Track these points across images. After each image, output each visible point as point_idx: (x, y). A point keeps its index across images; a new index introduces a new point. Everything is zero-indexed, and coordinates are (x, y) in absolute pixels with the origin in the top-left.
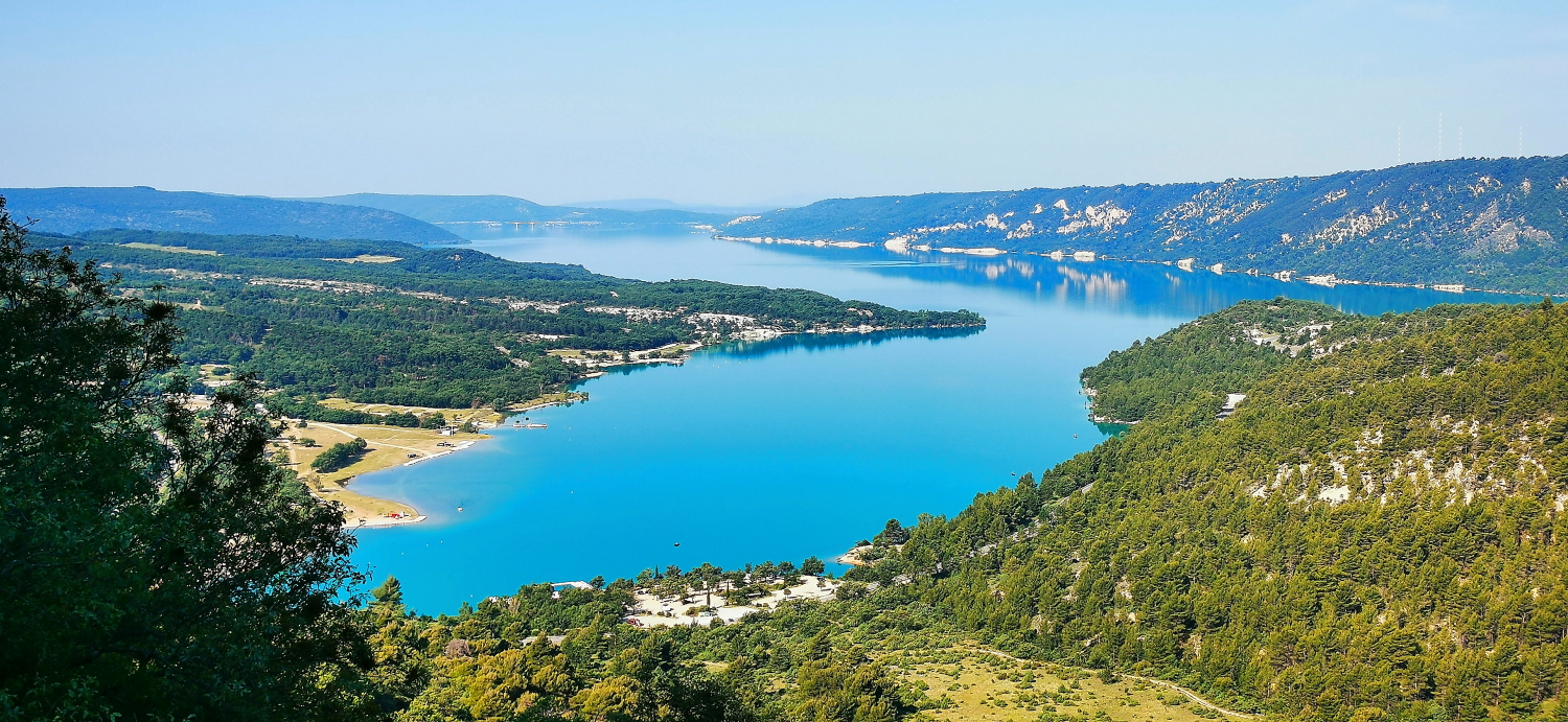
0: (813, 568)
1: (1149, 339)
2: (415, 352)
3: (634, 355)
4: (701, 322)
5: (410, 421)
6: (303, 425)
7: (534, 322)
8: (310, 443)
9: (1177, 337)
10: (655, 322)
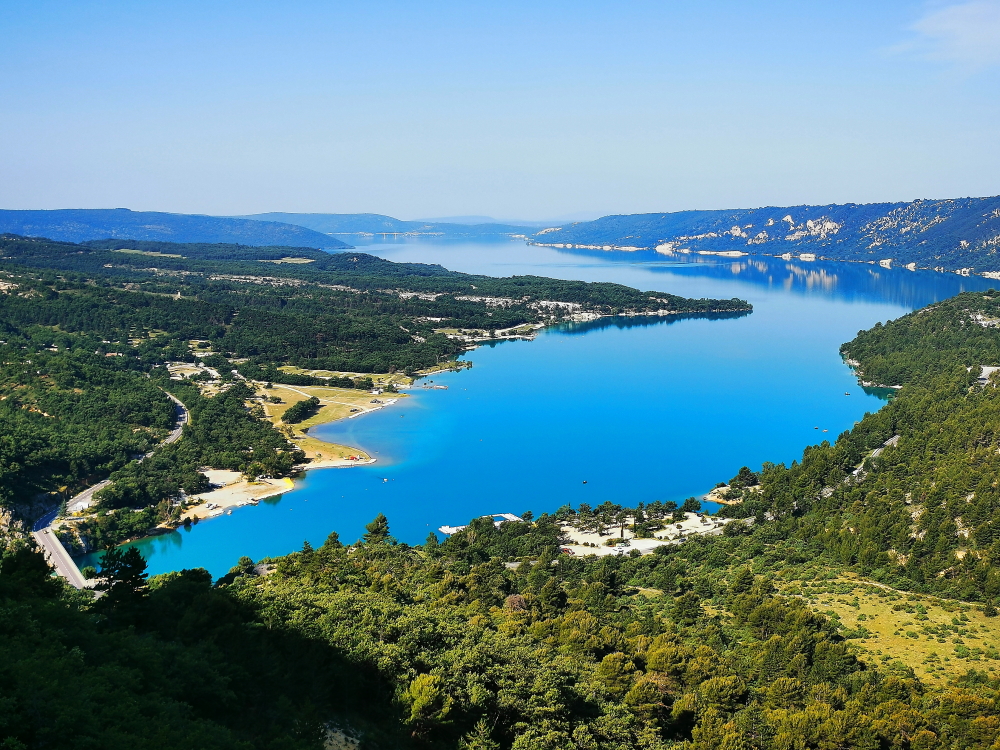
0: (693, 506)
2: (343, 331)
3: (498, 332)
4: (541, 308)
5: (347, 384)
6: (269, 387)
7: (424, 308)
8: (277, 400)
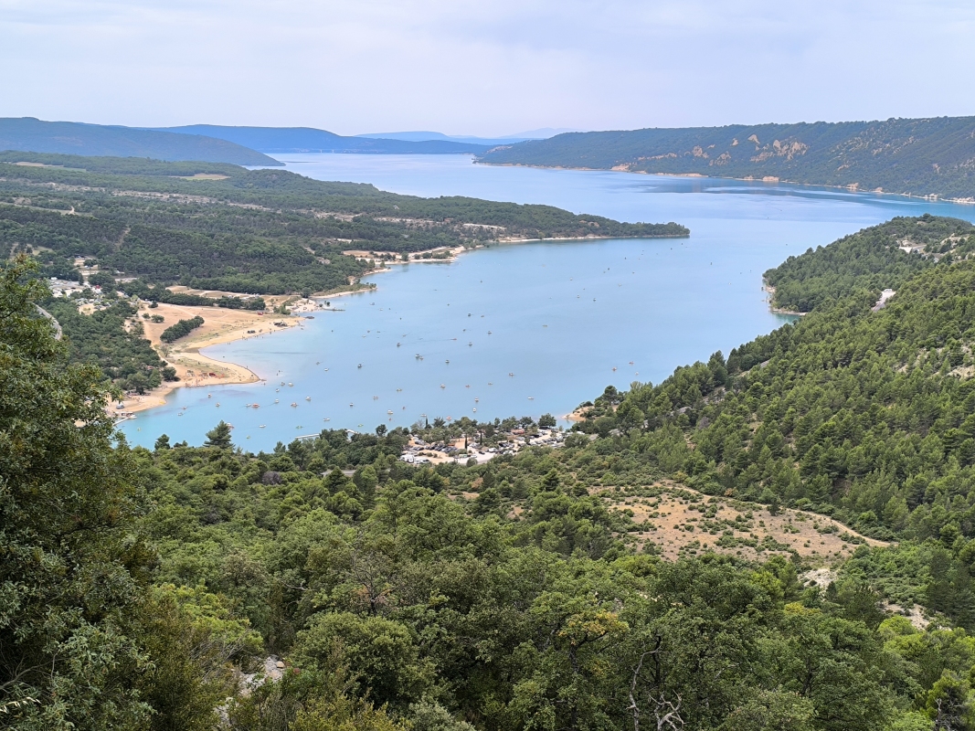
0: (548, 422)
1: (819, 247)
2: (241, 250)
3: (411, 255)
5: (237, 304)
6: (154, 306)
7: (335, 229)
8: (158, 319)
9: (843, 246)
10: (428, 230)
